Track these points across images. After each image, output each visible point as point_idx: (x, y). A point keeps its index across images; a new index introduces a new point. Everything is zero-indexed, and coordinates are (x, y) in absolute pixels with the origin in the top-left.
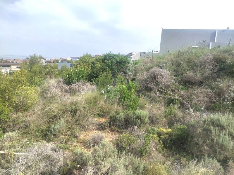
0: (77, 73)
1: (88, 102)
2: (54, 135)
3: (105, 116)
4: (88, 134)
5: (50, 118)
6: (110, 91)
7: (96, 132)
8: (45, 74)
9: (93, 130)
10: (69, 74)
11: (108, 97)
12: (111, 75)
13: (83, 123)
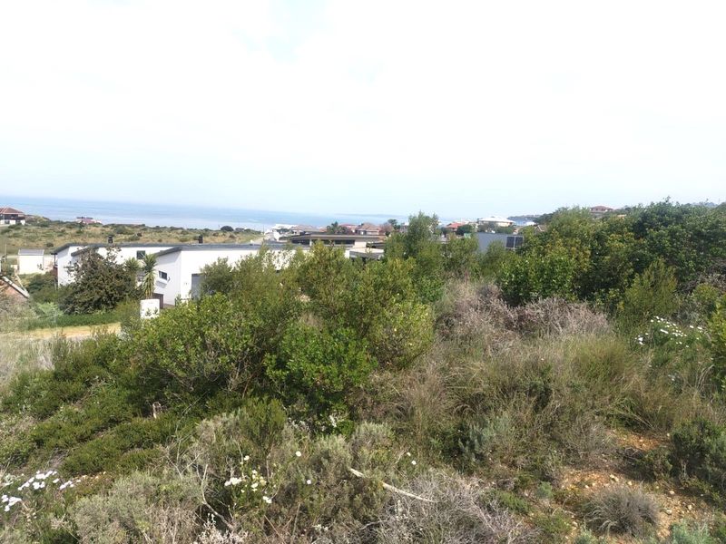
0: (543, 271)
1: (585, 368)
2: (480, 457)
3: (648, 429)
4: (586, 479)
5: (464, 402)
6: (666, 339)
7: (617, 479)
8: (443, 268)
9: (606, 469)
10: (517, 273)
11: (661, 363)
12: (672, 283)
13: (569, 438)
